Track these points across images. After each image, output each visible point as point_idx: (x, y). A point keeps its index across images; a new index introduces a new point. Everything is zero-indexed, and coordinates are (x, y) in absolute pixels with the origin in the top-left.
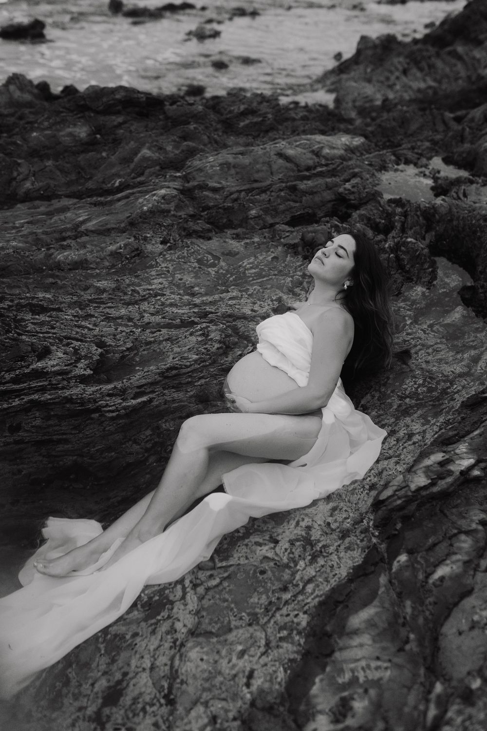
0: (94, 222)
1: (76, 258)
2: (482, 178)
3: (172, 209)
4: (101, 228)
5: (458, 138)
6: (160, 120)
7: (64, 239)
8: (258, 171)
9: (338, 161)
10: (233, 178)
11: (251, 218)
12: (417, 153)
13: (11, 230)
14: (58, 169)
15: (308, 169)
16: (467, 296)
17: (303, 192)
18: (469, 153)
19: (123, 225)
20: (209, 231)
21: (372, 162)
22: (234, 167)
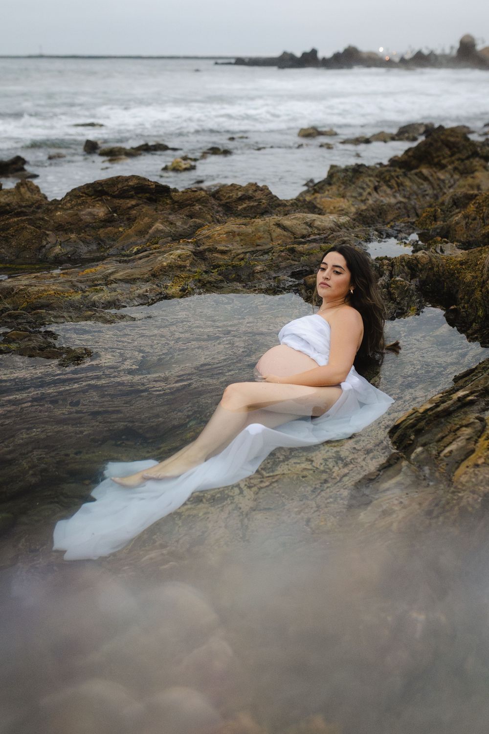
0: (121, 273)
1: (109, 299)
2: (456, 243)
3: (188, 265)
4: (128, 278)
5: (432, 218)
6: (167, 204)
7: (96, 285)
8: (260, 238)
9: (329, 232)
10: (238, 244)
11: (257, 273)
12: (396, 230)
13: (50, 279)
14: (81, 241)
15: (303, 237)
16: (451, 317)
17: (301, 253)
18: (442, 228)
19: (146, 276)
20: (222, 281)
21: (358, 234)
22: (238, 235)
